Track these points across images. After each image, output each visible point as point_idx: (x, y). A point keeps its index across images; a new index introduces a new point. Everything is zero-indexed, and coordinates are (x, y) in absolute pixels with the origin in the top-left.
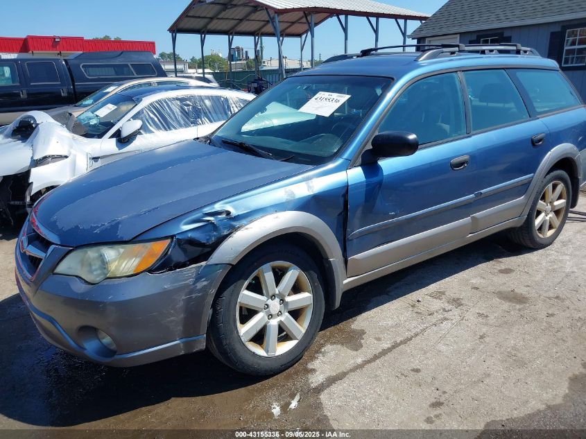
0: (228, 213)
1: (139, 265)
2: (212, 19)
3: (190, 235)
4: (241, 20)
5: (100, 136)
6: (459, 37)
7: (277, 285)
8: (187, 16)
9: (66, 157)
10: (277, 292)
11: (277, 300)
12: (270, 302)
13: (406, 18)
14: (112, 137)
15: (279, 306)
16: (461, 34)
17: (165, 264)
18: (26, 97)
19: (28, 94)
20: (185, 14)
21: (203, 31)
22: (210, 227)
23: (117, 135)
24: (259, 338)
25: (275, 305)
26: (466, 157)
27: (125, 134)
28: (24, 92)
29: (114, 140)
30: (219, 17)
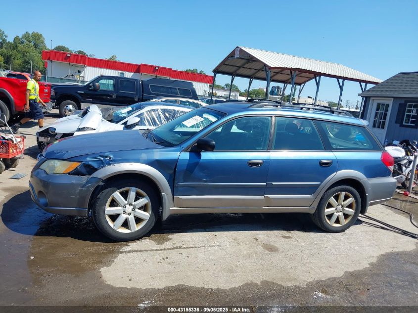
0: (110, 158)
1: (66, 170)
2: (240, 67)
3: (90, 163)
4: (259, 70)
5: (117, 122)
6: (392, 100)
7: (135, 201)
8: (224, 64)
9: (95, 129)
10: (133, 204)
11: (132, 207)
12: (127, 206)
13: (367, 82)
14: (122, 124)
15: (131, 210)
16: (395, 98)
17: (76, 173)
18: (115, 98)
19: (117, 96)
20: (223, 63)
21: (233, 74)
22: (100, 162)
23: (125, 123)
24: (114, 218)
25: (129, 209)
26: (260, 161)
27: (129, 124)
28: (115, 95)
29: (123, 125)
30: (245, 67)
